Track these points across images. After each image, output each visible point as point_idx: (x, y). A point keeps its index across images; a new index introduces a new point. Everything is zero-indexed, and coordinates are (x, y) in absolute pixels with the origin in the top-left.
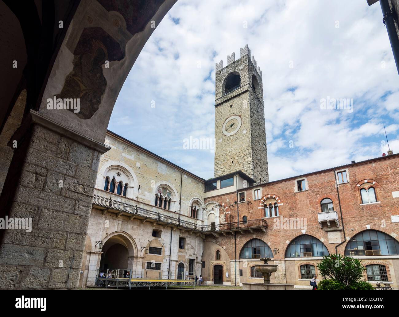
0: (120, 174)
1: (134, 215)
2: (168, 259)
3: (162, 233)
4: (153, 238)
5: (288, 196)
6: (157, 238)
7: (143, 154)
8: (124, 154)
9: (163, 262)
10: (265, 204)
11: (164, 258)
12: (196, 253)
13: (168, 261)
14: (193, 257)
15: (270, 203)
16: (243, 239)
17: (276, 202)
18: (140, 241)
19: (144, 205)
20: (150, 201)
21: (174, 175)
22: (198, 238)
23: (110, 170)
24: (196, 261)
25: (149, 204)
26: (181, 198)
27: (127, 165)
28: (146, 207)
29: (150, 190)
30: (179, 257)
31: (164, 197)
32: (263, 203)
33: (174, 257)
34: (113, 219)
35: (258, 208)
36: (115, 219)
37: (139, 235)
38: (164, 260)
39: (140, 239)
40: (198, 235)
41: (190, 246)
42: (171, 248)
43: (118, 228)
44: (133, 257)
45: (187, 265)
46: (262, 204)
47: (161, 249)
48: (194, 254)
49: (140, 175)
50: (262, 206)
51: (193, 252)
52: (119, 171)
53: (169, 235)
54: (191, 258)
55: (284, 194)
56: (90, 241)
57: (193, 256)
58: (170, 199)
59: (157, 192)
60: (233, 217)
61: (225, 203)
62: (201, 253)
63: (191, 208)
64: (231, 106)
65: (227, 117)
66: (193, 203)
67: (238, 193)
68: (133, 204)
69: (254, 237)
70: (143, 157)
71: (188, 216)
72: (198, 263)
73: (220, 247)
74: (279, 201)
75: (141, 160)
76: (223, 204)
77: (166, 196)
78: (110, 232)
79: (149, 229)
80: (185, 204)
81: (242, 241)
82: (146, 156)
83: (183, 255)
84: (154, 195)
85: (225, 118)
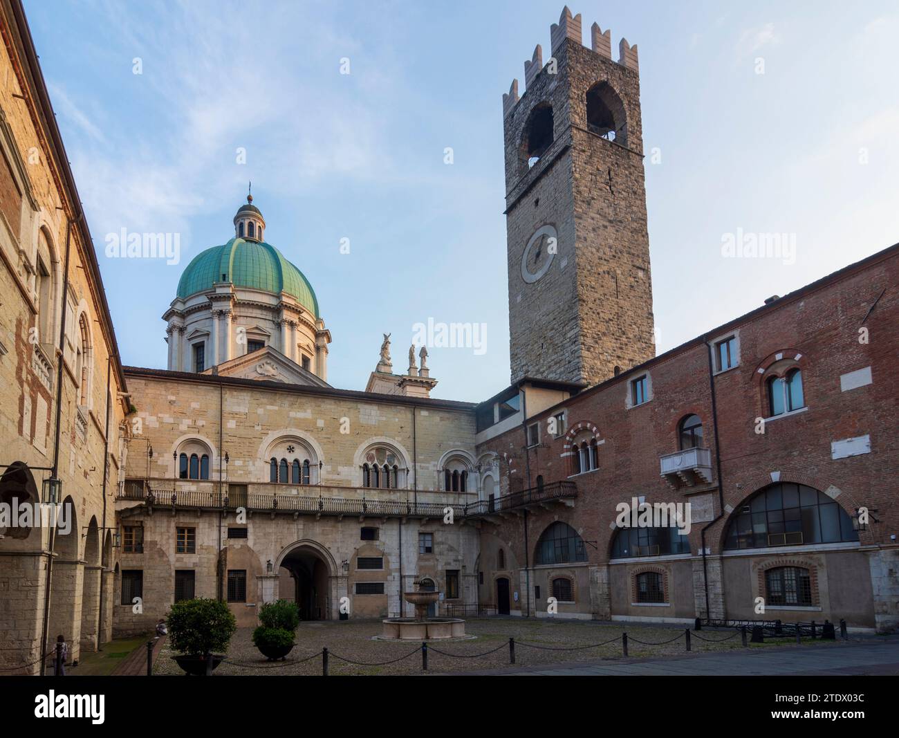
0: (293, 448)
1: (317, 512)
2: (397, 575)
3: (380, 532)
4: (364, 543)
5: (614, 422)
6: (371, 542)
8: (292, 414)
9: (387, 580)
10: (575, 444)
11: (390, 574)
12: (460, 558)
13: (398, 578)
14: (453, 567)
15: (584, 441)
16: (539, 524)
17: (593, 437)
18: (338, 551)
19: (340, 490)
20: (350, 481)
21: (397, 420)
23: (276, 446)
24: (461, 572)
25: (348, 486)
26: (415, 460)
27: (300, 431)
28: (343, 495)
29: (349, 463)
30: (420, 569)
31: (381, 467)
32: (569, 443)
33: (411, 569)
34: (288, 523)
35: (562, 455)
36: (292, 523)
37: (336, 542)
38: (389, 578)
39: (338, 548)
40: (462, 523)
41: (447, 546)
42: (400, 555)
43: (298, 536)
44: (330, 577)
45: (440, 582)
46: (569, 447)
47: (382, 558)
48: (456, 560)
49: (325, 440)
50: (567, 450)
51: (454, 557)
52: (290, 444)
53: (396, 532)
54: (449, 568)
55: (606, 417)
56: (259, 560)
57: (453, 564)
58: (395, 467)
59: (366, 459)
60: (521, 481)
61: (509, 451)
62: (475, 557)
63: (443, 476)
64: (537, 202)
65: (528, 236)
66: (448, 461)
67: (528, 427)
68: (315, 494)
69: (556, 518)
70: (328, 406)
71: (436, 490)
72: (468, 576)
73: (503, 544)
74: (598, 435)
75: (325, 414)
76: (505, 455)
77: (386, 463)
78: (286, 543)
79: (355, 529)
80: (427, 468)
81: (536, 527)
82: (333, 402)
83: (431, 563)
84: (358, 468)
85: (525, 239)
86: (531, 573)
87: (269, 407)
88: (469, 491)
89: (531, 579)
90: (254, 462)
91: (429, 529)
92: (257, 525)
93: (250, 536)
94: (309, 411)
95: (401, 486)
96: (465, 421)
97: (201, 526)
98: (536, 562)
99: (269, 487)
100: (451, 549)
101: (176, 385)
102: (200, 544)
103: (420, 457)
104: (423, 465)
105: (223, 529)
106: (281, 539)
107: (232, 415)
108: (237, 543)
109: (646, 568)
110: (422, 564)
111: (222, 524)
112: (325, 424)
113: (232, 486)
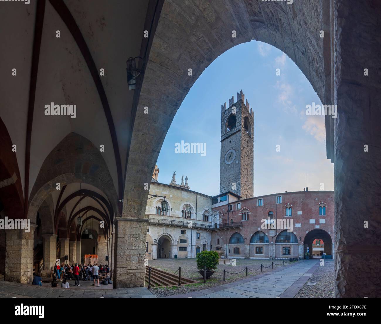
1: (170, 224)
2: (190, 245)
3: (186, 232)
4: (182, 235)
5: (254, 209)
6: (184, 235)
8: (163, 193)
9: (188, 246)
12: (207, 241)
13: (190, 246)
15: (245, 212)
16: (231, 232)
17: (247, 211)
20: (179, 215)
21: (192, 197)
22: (208, 232)
23: (157, 203)
24: (207, 245)
25: (178, 217)
26: (196, 210)
28: (177, 219)
29: (178, 209)
30: (196, 244)
31: (187, 212)
32: (241, 212)
33: (194, 244)
34: (161, 228)
35: (239, 215)
37: (174, 234)
39: (175, 236)
40: (208, 231)
41: (203, 237)
42: (191, 239)
43: (164, 232)
44: (172, 245)
45: (201, 247)
47: (186, 240)
49: (172, 202)
50: (240, 214)
51: (205, 241)
53: (191, 232)
54: (204, 244)
55: (252, 207)
56: (152, 239)
57: (205, 242)
58: (191, 212)
59: (183, 209)
60: (226, 220)
61: (222, 211)
62: (210, 241)
63: (203, 215)
64: (230, 142)
65: (227, 151)
66: (205, 212)
67: (229, 205)
68: (170, 218)
69: (236, 232)
70: (173, 191)
71: (201, 220)
73: (219, 237)
74: (249, 211)
75: (172, 193)
76: (221, 212)
77: (188, 210)
78: (160, 234)
79: (179, 230)
80: (199, 213)
81: (230, 233)
83: (199, 242)
84: (181, 211)
85: (226, 151)
86: (228, 246)
87: (156, 190)
88: (209, 221)
89: (228, 247)
90: (151, 207)
91: (199, 232)
92: (152, 228)
93: (150, 231)
94: (168, 192)
95: (192, 218)
96: (210, 201)
98: (229, 243)
99: (156, 216)
103: (198, 210)
106: (159, 232)
109: (259, 246)
110: (197, 242)
112: (172, 196)
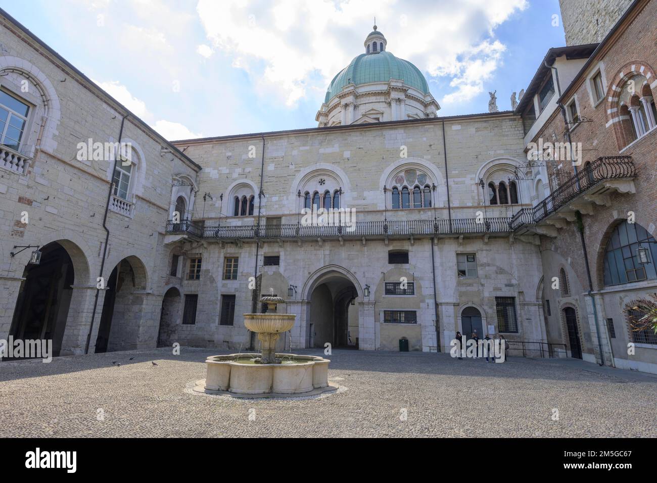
0: (324, 181)
2: (431, 302)
3: (411, 254)
4: (392, 266)
6: (400, 266)
7: (353, 134)
8: (322, 151)
9: (419, 308)
11: (423, 301)
12: (514, 282)
13: (432, 306)
14: (506, 292)
18: (364, 277)
19: (366, 214)
20: (377, 205)
21: (425, 139)
23: (307, 181)
24: (518, 299)
25: (375, 210)
26: (447, 176)
27: (328, 164)
29: (376, 187)
30: (460, 296)
31: (411, 188)
33: (448, 296)
34: (316, 250)
36: (319, 250)
37: (362, 266)
38: (423, 305)
39: (364, 273)
40: (511, 240)
41: (495, 268)
43: (324, 262)
44: (358, 303)
45: (489, 312)
47: (413, 284)
48: (509, 285)
49: (351, 169)
51: (504, 281)
52: (321, 177)
53: (428, 254)
54: (500, 294)
57: (505, 289)
58: (426, 187)
59: (395, 183)
62: (536, 280)
66: (491, 172)
67: (565, 107)
70: (355, 138)
71: (476, 205)
72: (528, 304)
75: (351, 145)
77: (417, 183)
78: (313, 270)
79: (381, 252)
80: (463, 183)
82: (358, 134)
83: (475, 288)
84: (386, 191)
86: (597, 300)
87: (302, 148)
89: (599, 309)
90: (286, 197)
91: (469, 249)
92: (288, 252)
93: (282, 263)
94: (337, 145)
95: (435, 204)
96: (511, 129)
97: (242, 255)
100: (501, 271)
101: (233, 143)
102: (241, 271)
103: (453, 173)
104: (456, 180)
105: (259, 257)
106: (309, 265)
107: (271, 160)
108: (271, 269)
110: (463, 289)
111: (259, 253)
112: (351, 154)
113: (269, 219)
